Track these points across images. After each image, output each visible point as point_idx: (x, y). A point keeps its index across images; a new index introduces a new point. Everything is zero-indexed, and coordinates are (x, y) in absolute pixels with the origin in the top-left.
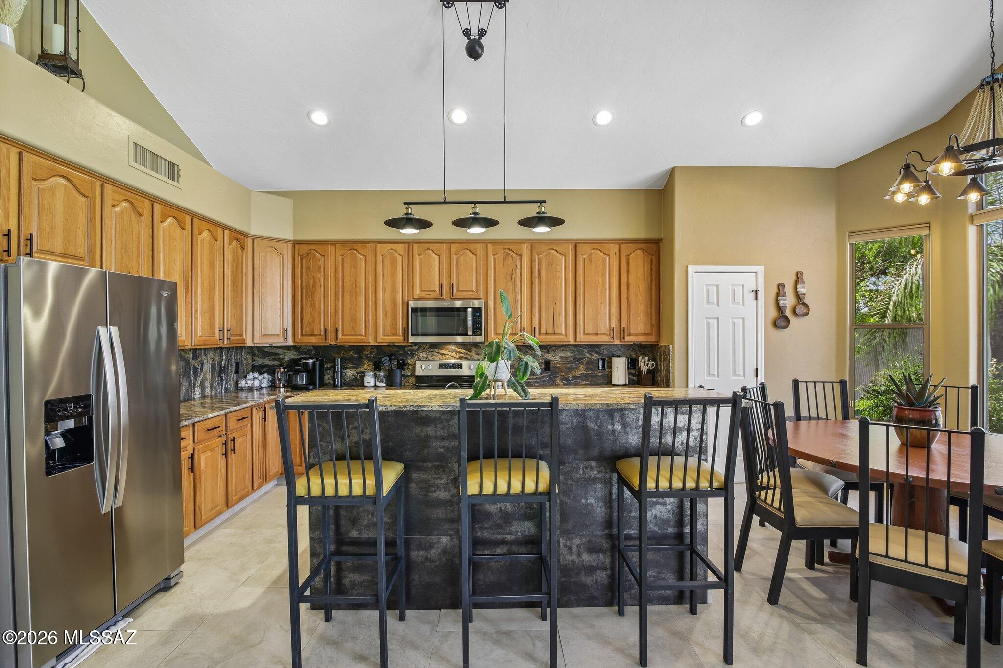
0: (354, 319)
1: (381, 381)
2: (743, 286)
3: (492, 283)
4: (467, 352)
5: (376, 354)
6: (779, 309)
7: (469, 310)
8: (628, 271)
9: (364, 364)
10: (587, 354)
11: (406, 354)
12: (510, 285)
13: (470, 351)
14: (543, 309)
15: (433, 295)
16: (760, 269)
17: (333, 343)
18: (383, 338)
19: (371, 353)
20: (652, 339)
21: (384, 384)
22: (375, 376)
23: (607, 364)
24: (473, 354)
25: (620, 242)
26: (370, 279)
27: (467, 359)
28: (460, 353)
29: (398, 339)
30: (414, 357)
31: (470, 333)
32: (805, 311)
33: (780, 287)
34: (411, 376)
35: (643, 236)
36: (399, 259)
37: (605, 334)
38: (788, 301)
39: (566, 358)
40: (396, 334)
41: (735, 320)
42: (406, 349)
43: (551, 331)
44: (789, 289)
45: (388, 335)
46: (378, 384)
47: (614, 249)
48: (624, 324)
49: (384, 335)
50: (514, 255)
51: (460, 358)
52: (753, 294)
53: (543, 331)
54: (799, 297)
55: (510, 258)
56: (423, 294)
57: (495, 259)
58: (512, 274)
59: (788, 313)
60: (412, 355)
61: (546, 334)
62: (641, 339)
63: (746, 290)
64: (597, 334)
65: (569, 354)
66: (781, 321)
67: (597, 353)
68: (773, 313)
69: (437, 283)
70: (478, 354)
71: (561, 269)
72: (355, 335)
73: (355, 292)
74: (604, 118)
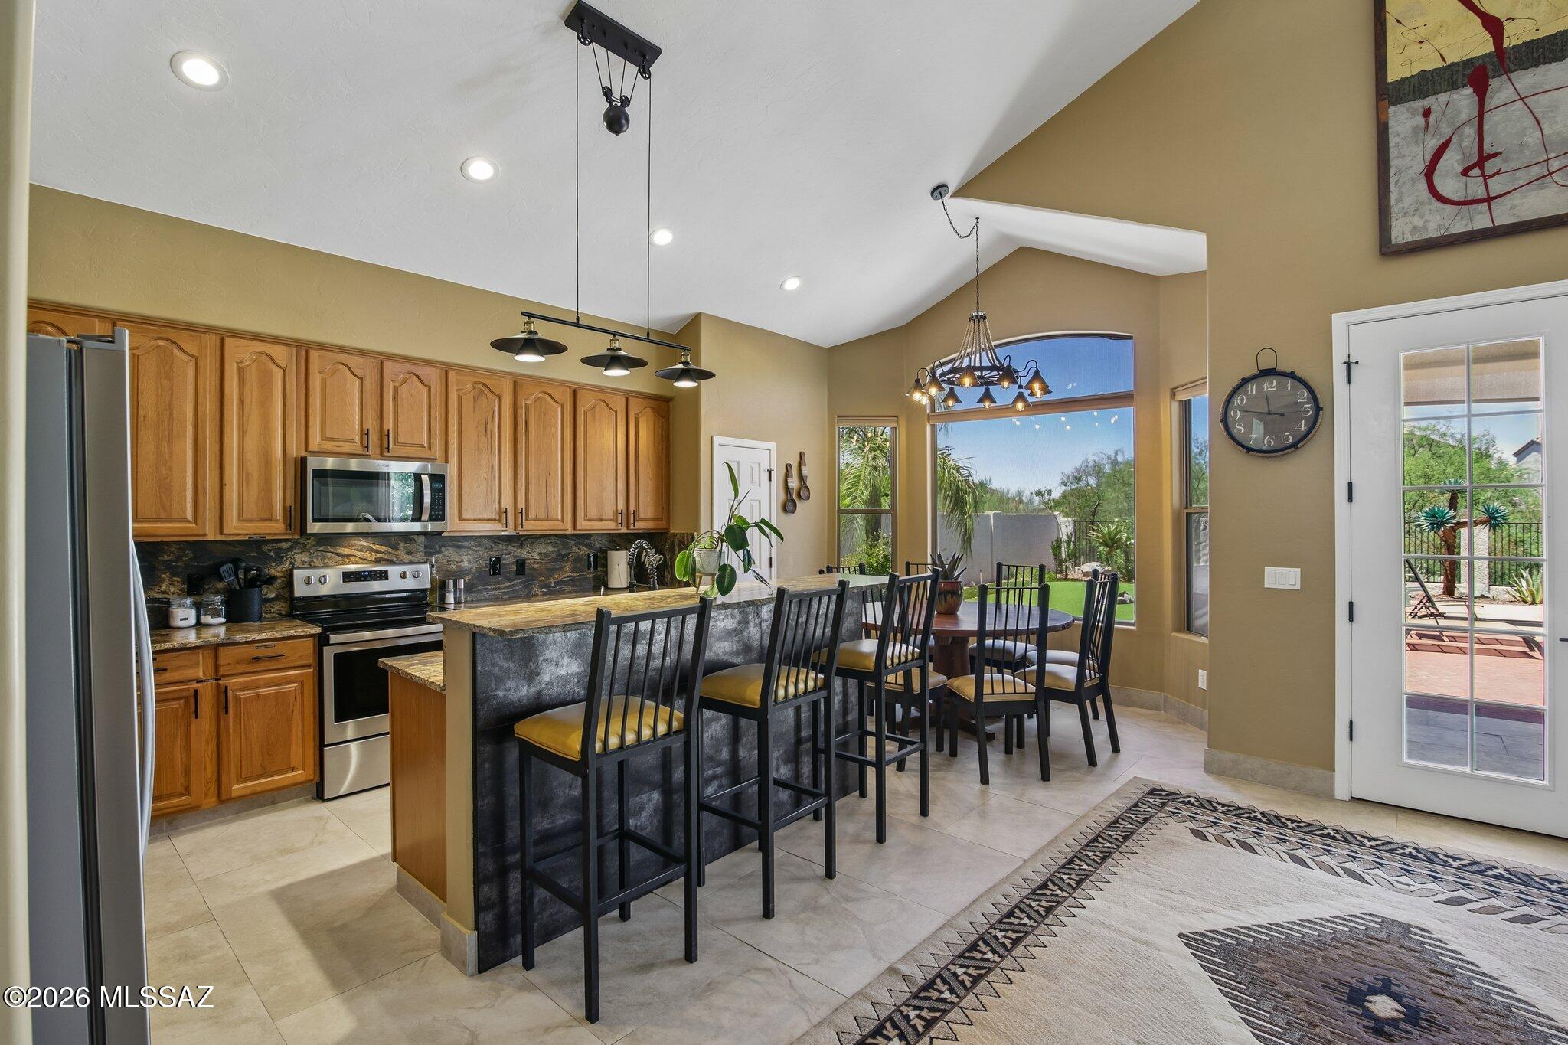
1: (216, 614)
2: (759, 464)
3: (456, 435)
4: (390, 550)
5: (191, 560)
6: (788, 491)
7: (425, 479)
8: (637, 436)
9: (162, 581)
10: (574, 548)
11: (265, 558)
12: (483, 439)
13: (396, 548)
14: (532, 481)
15: (347, 448)
16: (773, 446)
18: (236, 528)
19: (178, 559)
20: (662, 525)
21: (222, 620)
22: (198, 606)
23: (601, 563)
24: (401, 553)
26: (210, 407)
27: (391, 563)
28: (377, 551)
29: (276, 528)
30: (282, 563)
31: (425, 517)
32: (807, 494)
33: (788, 467)
34: (277, 598)
35: (654, 391)
36: (278, 374)
37: (610, 519)
38: (794, 484)
39: (546, 555)
40: (270, 519)
42: (265, 548)
43: (543, 514)
44: (794, 471)
45: (251, 520)
46: (208, 619)
48: (632, 507)
49: (241, 518)
50: (491, 395)
51: (378, 561)
52: (767, 474)
53: (532, 515)
54: (802, 478)
55: (485, 400)
56: (329, 446)
57: (460, 398)
58: (487, 423)
59: (794, 496)
60: (279, 558)
61: (536, 519)
62: (651, 525)
63: (762, 468)
64: (601, 519)
65: (551, 549)
66: (789, 504)
67: (586, 546)
68: (783, 495)
69: (357, 427)
70: (409, 553)
71: (555, 423)
72: (170, 520)
73: (170, 431)
74: (663, 236)
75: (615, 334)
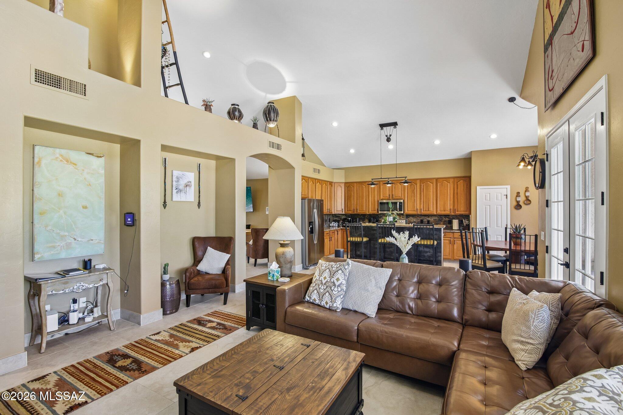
0: (362, 206)
2: (501, 193)
3: (406, 193)
6: (518, 202)
7: (398, 203)
8: (457, 188)
9: (366, 220)
10: (444, 218)
12: (413, 194)
14: (425, 202)
15: (387, 198)
16: (509, 187)
17: (356, 213)
19: (368, 217)
20: (467, 213)
23: (450, 222)
24: (401, 217)
25: (454, 178)
29: (376, 212)
31: (398, 210)
32: (529, 202)
33: (518, 193)
35: (463, 175)
36: (376, 187)
37: (449, 211)
38: (521, 199)
39: (435, 220)
40: (375, 211)
41: (497, 206)
42: (379, 216)
43: (427, 210)
44: (522, 194)
47: (451, 180)
48: (456, 207)
49: (371, 211)
50: (414, 184)
52: (506, 196)
53: (424, 210)
54: (526, 197)
56: (384, 198)
57: (407, 186)
58: (413, 191)
59: (521, 203)
60: (381, 218)
61: (426, 211)
62: (463, 213)
63: (502, 195)
64: (445, 211)
65: (437, 218)
66: (518, 206)
67: (448, 218)
68: (515, 203)
69: (388, 194)
71: (431, 188)
72: (363, 211)
73: (363, 198)
74: (437, 142)
75: (389, 178)
